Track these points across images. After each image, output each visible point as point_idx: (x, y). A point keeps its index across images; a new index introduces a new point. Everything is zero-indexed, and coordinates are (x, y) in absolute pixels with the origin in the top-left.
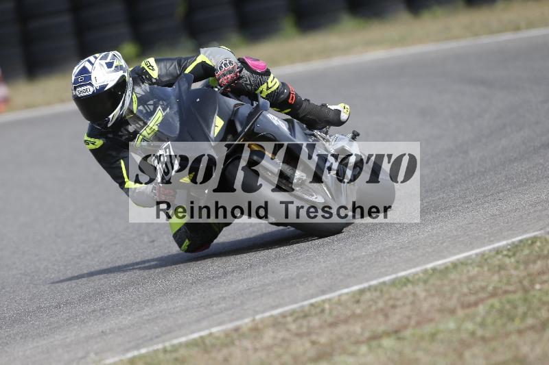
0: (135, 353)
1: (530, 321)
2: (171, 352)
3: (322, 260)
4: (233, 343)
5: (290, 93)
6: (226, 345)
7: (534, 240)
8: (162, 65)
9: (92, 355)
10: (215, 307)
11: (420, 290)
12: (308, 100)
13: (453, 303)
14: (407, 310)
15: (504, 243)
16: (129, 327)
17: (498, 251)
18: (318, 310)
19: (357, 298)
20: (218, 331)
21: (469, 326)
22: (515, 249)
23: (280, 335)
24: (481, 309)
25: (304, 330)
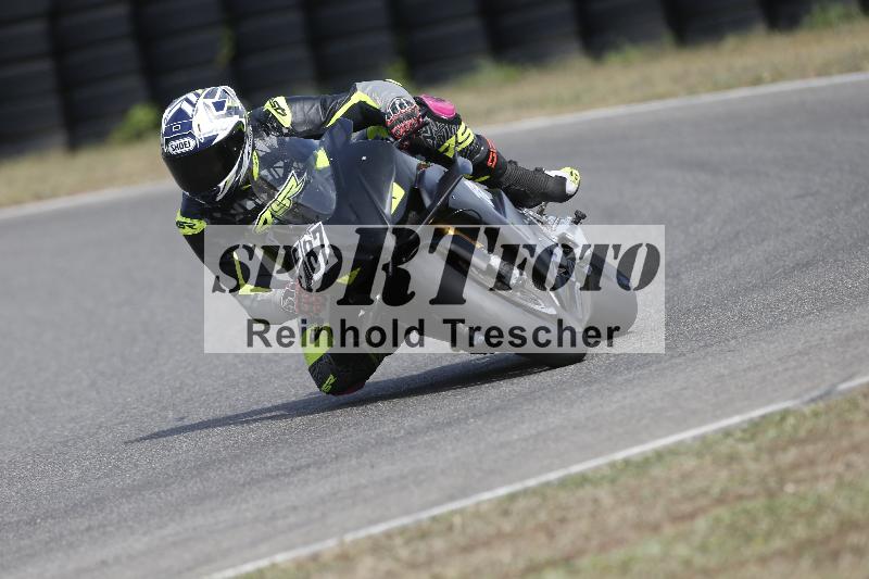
1: (778, 543)
3: (449, 448)
5: (489, 151)
7: (784, 415)
8: (298, 106)
10: (280, 522)
11: (604, 494)
12: (515, 163)
13: (657, 513)
14: (584, 525)
15: (736, 420)
16: (145, 554)
17: (727, 433)
18: (443, 526)
19: (505, 506)
21: (682, 550)
22: (754, 429)
23: (384, 566)
24: (701, 524)
25: (422, 557)
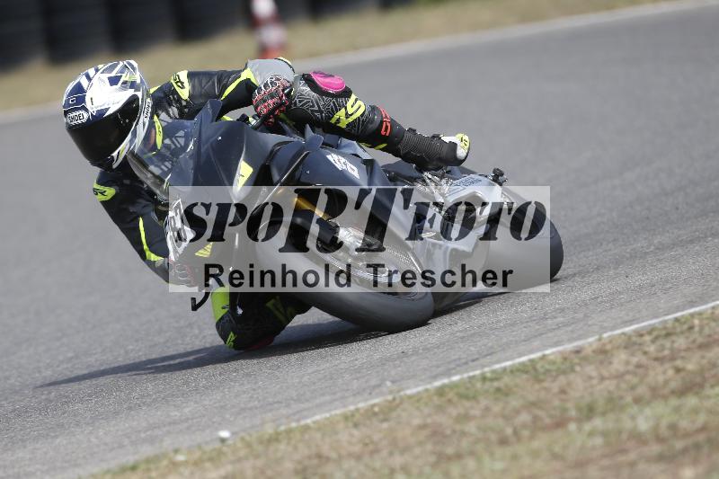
0: (446, 381)
2: (492, 380)
4: (573, 370)
5: (383, 121)
6: (564, 372)
9: (388, 384)
10: (549, 322)
16: (438, 347)
18: (685, 327)
20: (553, 353)
23: (635, 360)
25: (666, 352)
